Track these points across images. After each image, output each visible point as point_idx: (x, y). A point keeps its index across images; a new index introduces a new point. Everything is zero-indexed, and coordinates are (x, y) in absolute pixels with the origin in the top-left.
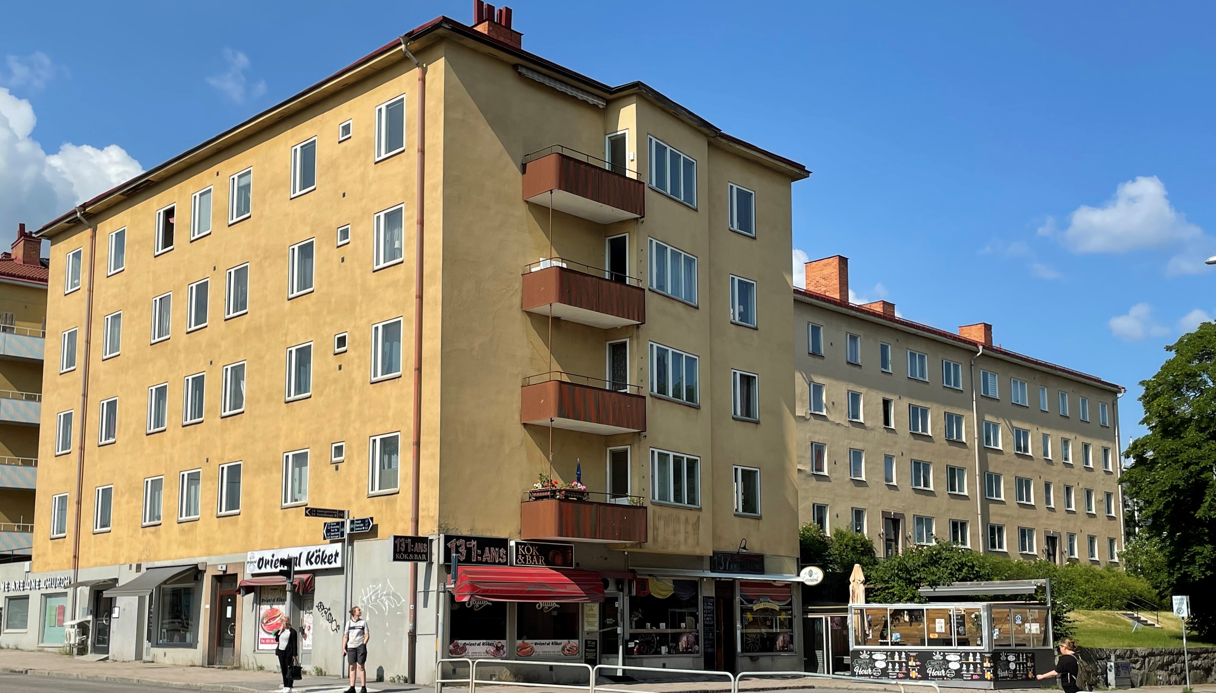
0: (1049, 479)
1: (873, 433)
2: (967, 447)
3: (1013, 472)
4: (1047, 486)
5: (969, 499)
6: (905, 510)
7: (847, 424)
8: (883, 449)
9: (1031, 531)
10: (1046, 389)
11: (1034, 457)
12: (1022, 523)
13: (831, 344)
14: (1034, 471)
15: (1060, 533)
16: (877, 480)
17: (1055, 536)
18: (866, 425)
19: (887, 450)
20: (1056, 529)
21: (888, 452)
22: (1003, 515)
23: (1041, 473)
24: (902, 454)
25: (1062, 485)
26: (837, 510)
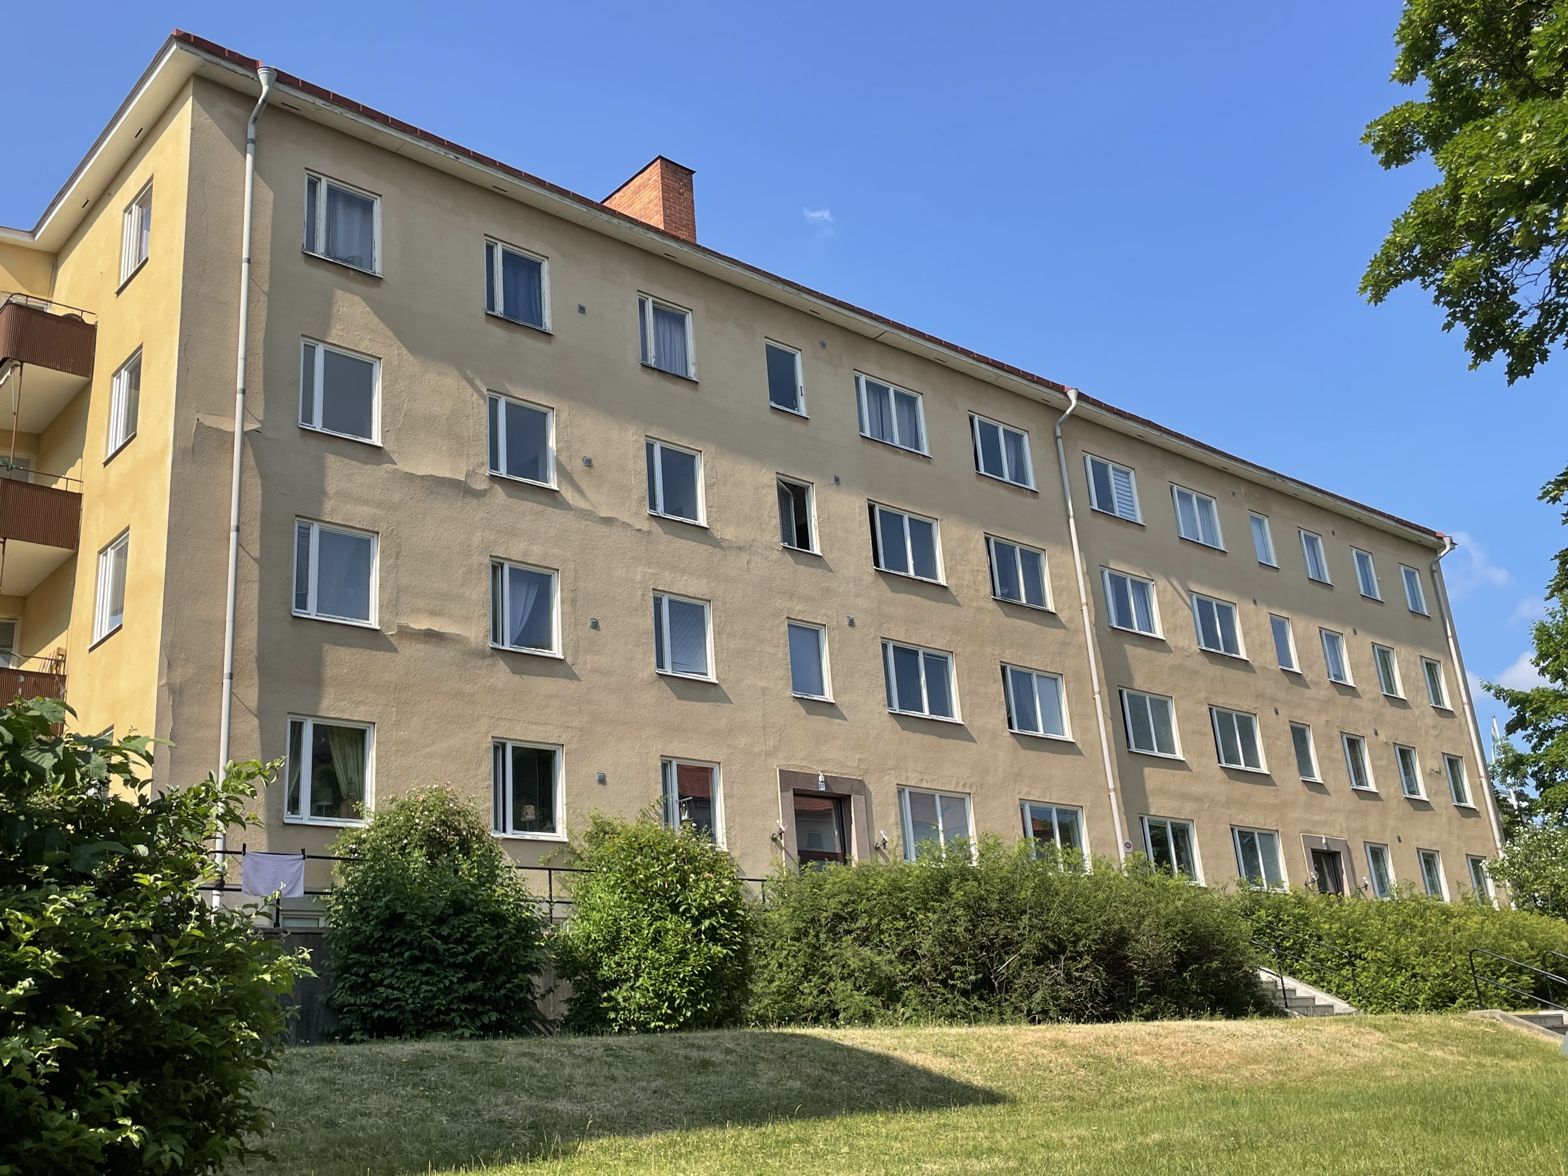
0: (1300, 717)
1: (745, 557)
2: (1061, 626)
3: (1202, 695)
4: (1299, 735)
5: (1080, 753)
6: (866, 771)
7: (645, 526)
8: (780, 602)
9: (1269, 836)
10: (1266, 521)
11: (1255, 665)
12: (1240, 817)
13: (582, 309)
14: (1259, 696)
15: (1346, 841)
16: (762, 684)
17: (1333, 849)
18: (718, 535)
19: (798, 608)
20: (1335, 834)
21: (799, 611)
22: (1185, 796)
23: (1277, 701)
24: (852, 623)
25: (1336, 733)
26: (603, 762)
